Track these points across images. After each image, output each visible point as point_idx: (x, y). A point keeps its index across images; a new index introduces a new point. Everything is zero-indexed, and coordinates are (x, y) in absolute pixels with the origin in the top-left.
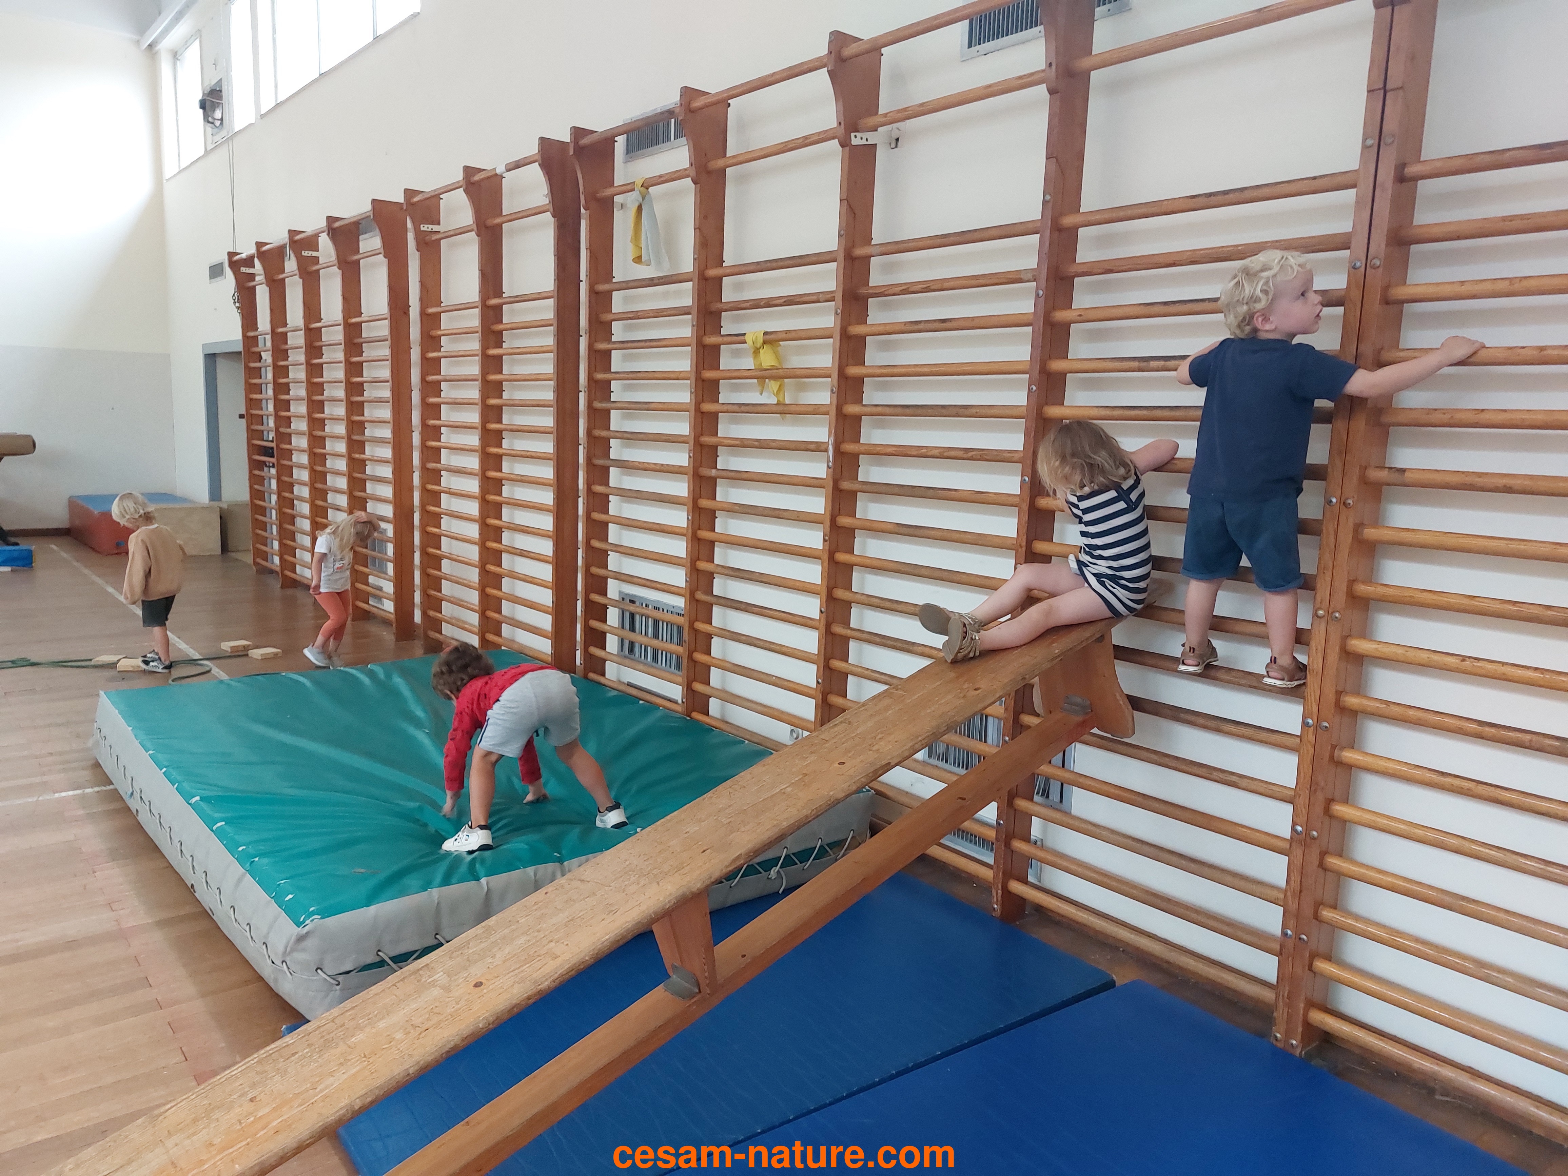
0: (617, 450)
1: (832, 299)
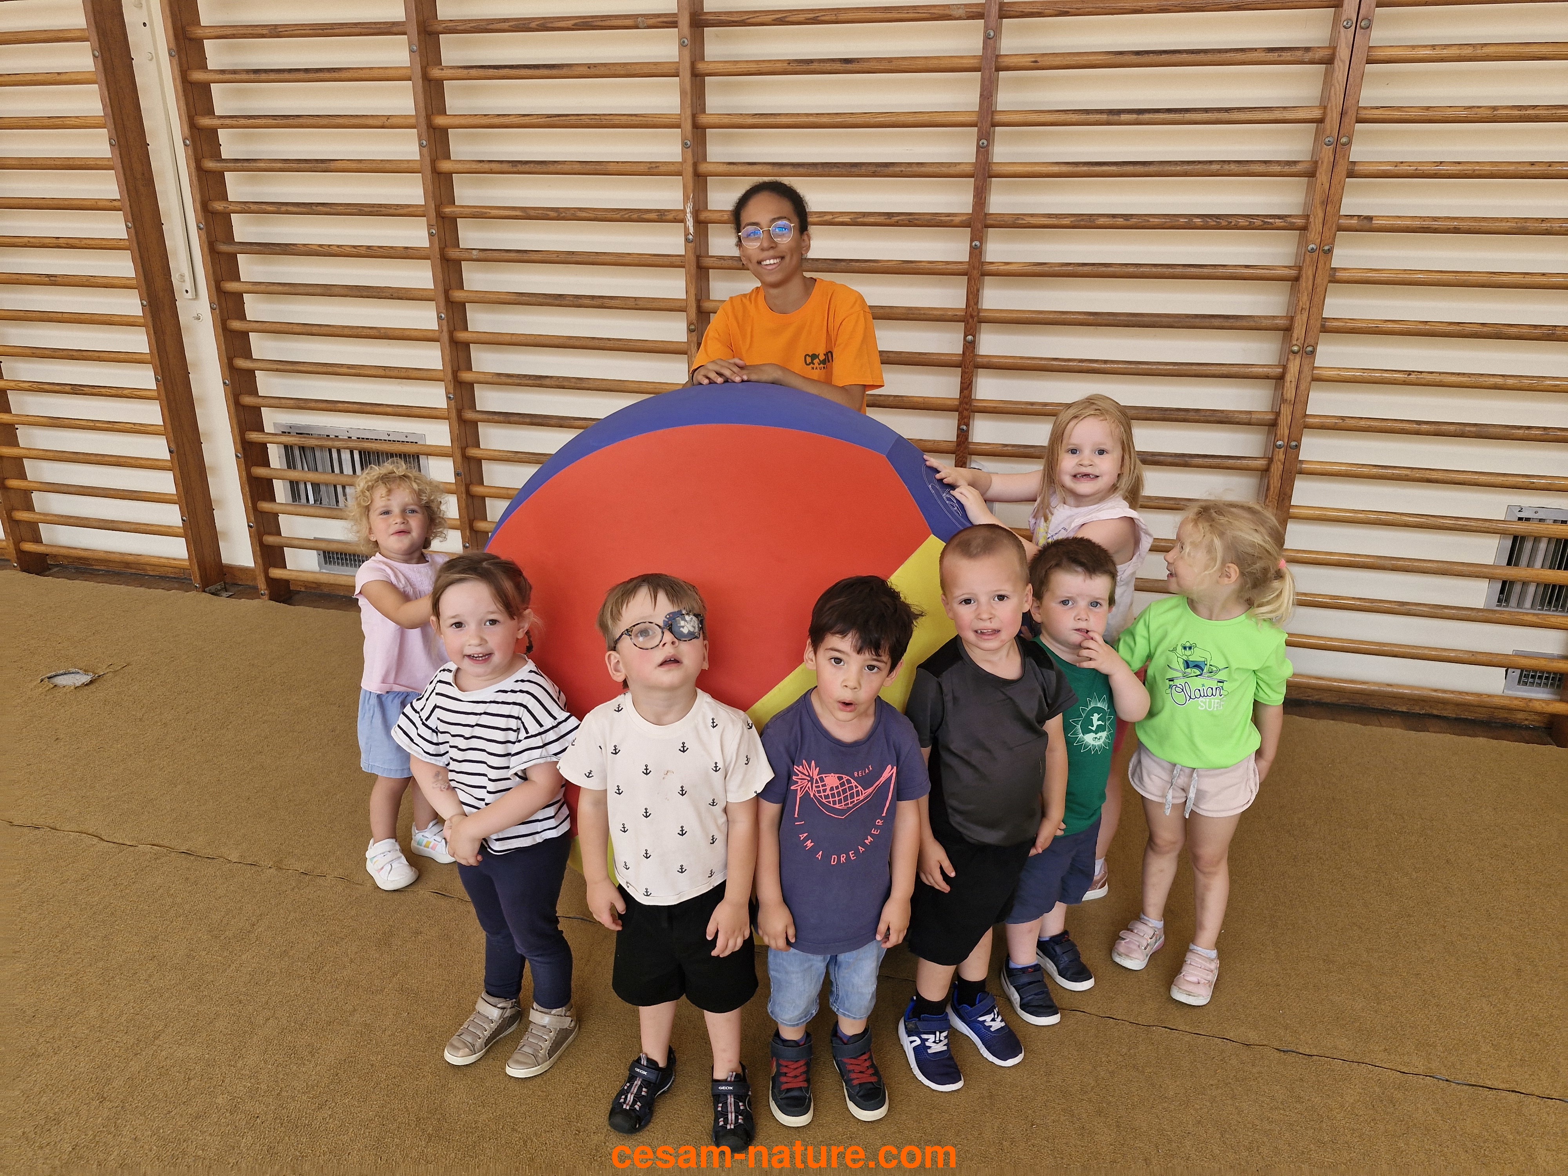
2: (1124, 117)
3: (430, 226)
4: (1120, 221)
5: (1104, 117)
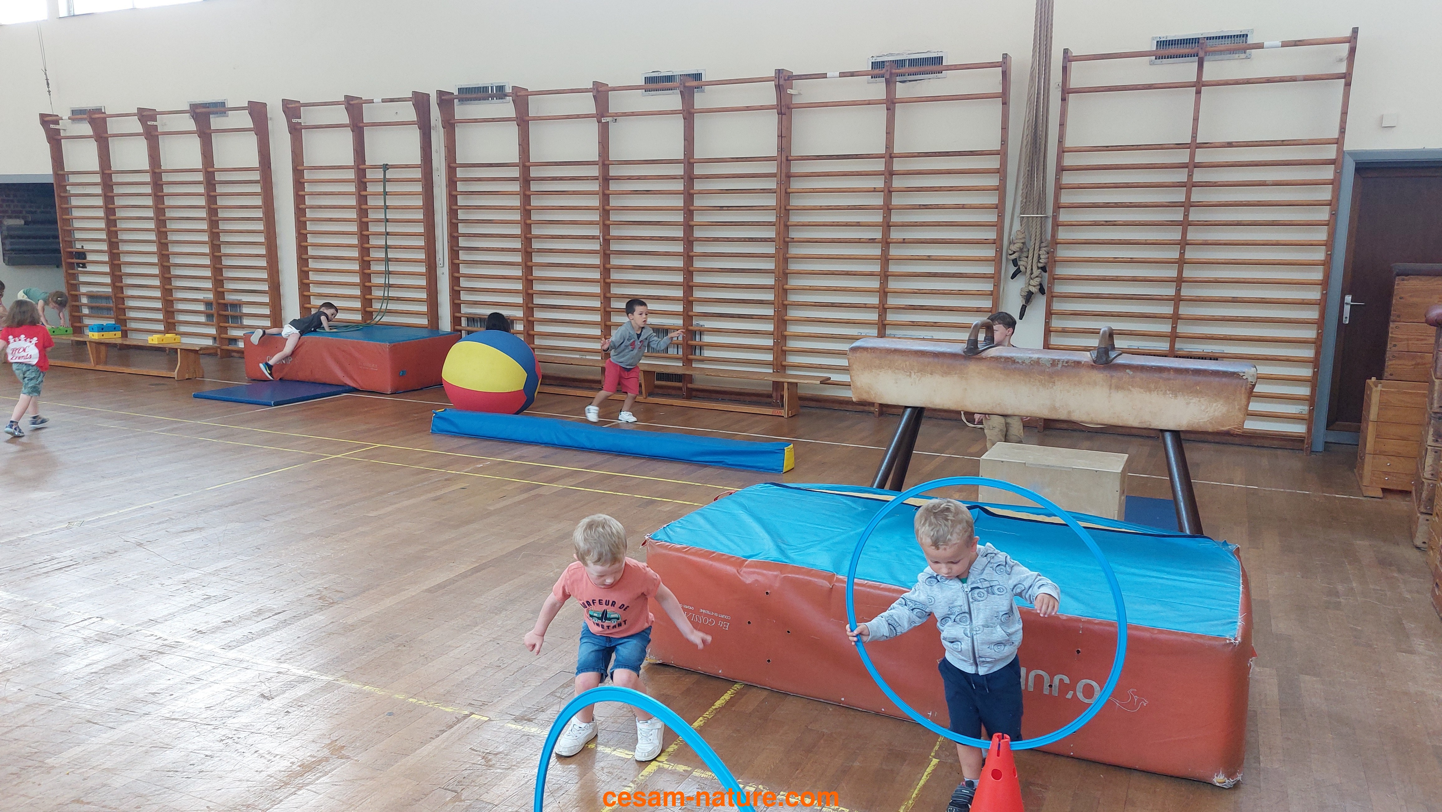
0: (462, 243)
1: (598, 179)
2: (724, 208)
3: (522, 241)
4: (726, 240)
5: (719, 208)
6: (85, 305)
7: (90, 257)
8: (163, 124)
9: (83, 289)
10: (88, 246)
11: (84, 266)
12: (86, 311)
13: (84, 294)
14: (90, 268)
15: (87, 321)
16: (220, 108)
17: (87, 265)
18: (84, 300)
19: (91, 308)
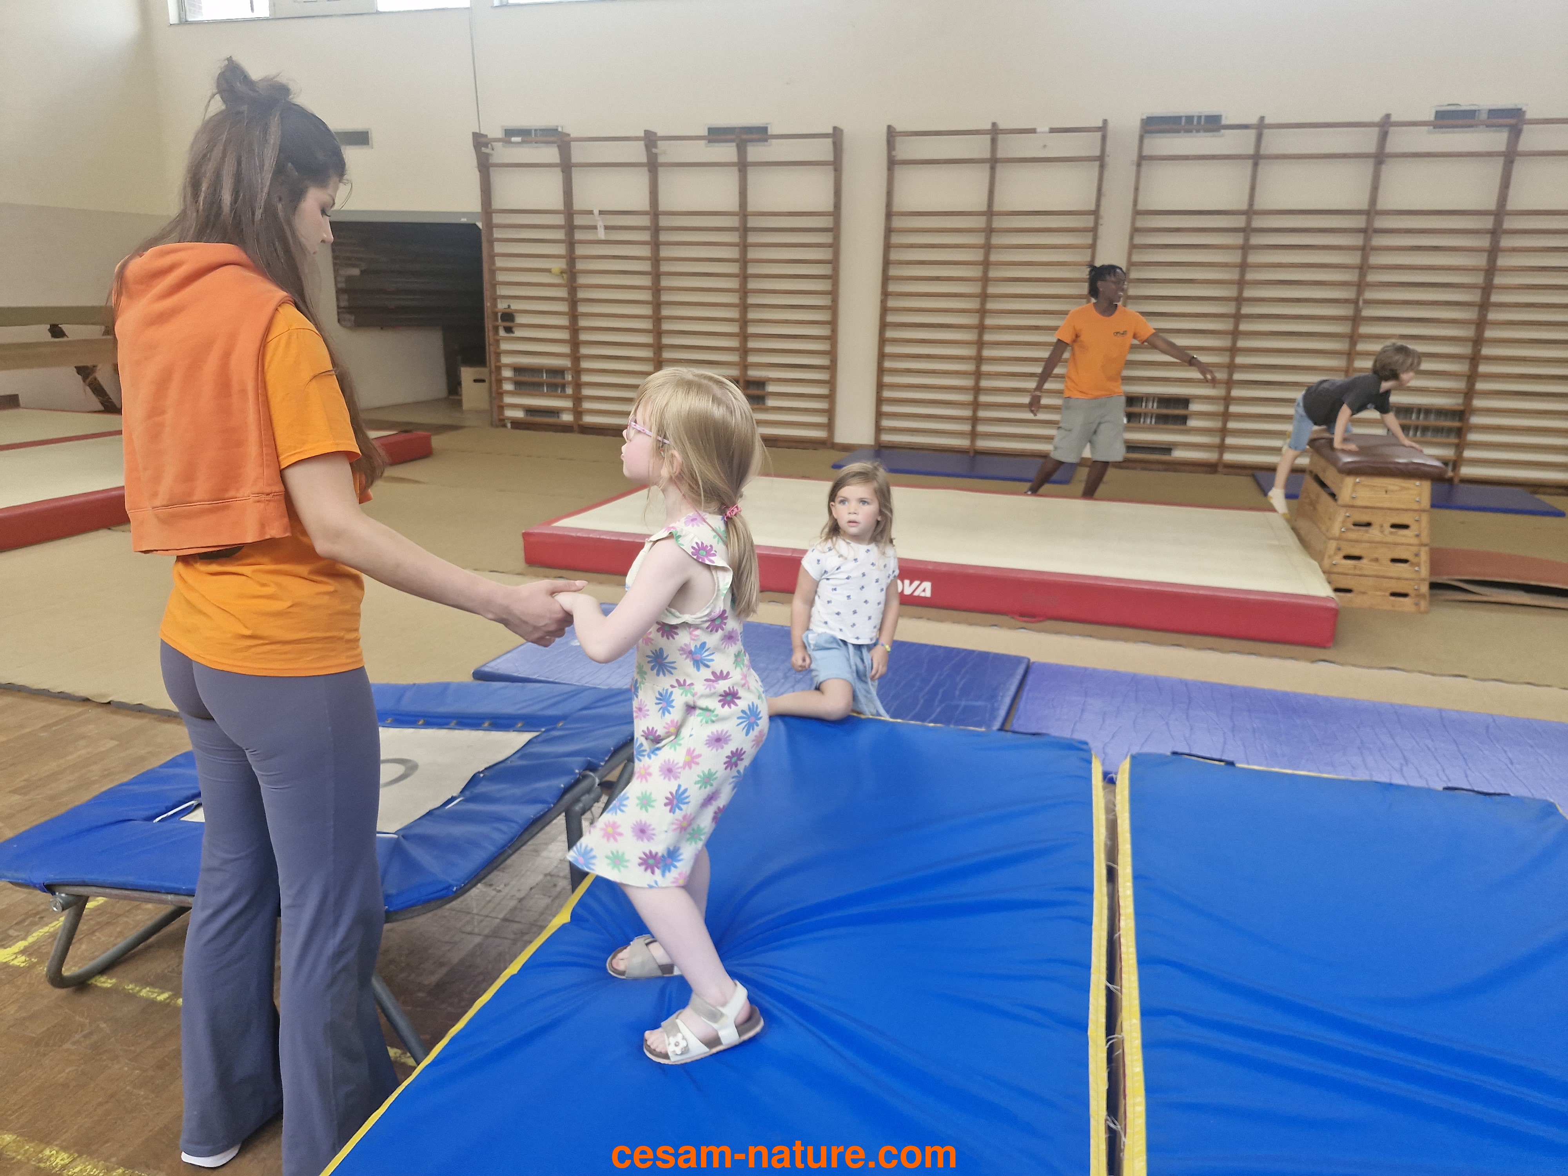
3: (1230, 305)
6: (507, 379)
7: (520, 319)
8: (668, 152)
9: (505, 360)
10: (515, 306)
11: (509, 330)
12: (508, 387)
13: (507, 366)
14: (518, 333)
15: (508, 400)
16: (760, 134)
17: (514, 329)
18: (507, 373)
19: (518, 384)
